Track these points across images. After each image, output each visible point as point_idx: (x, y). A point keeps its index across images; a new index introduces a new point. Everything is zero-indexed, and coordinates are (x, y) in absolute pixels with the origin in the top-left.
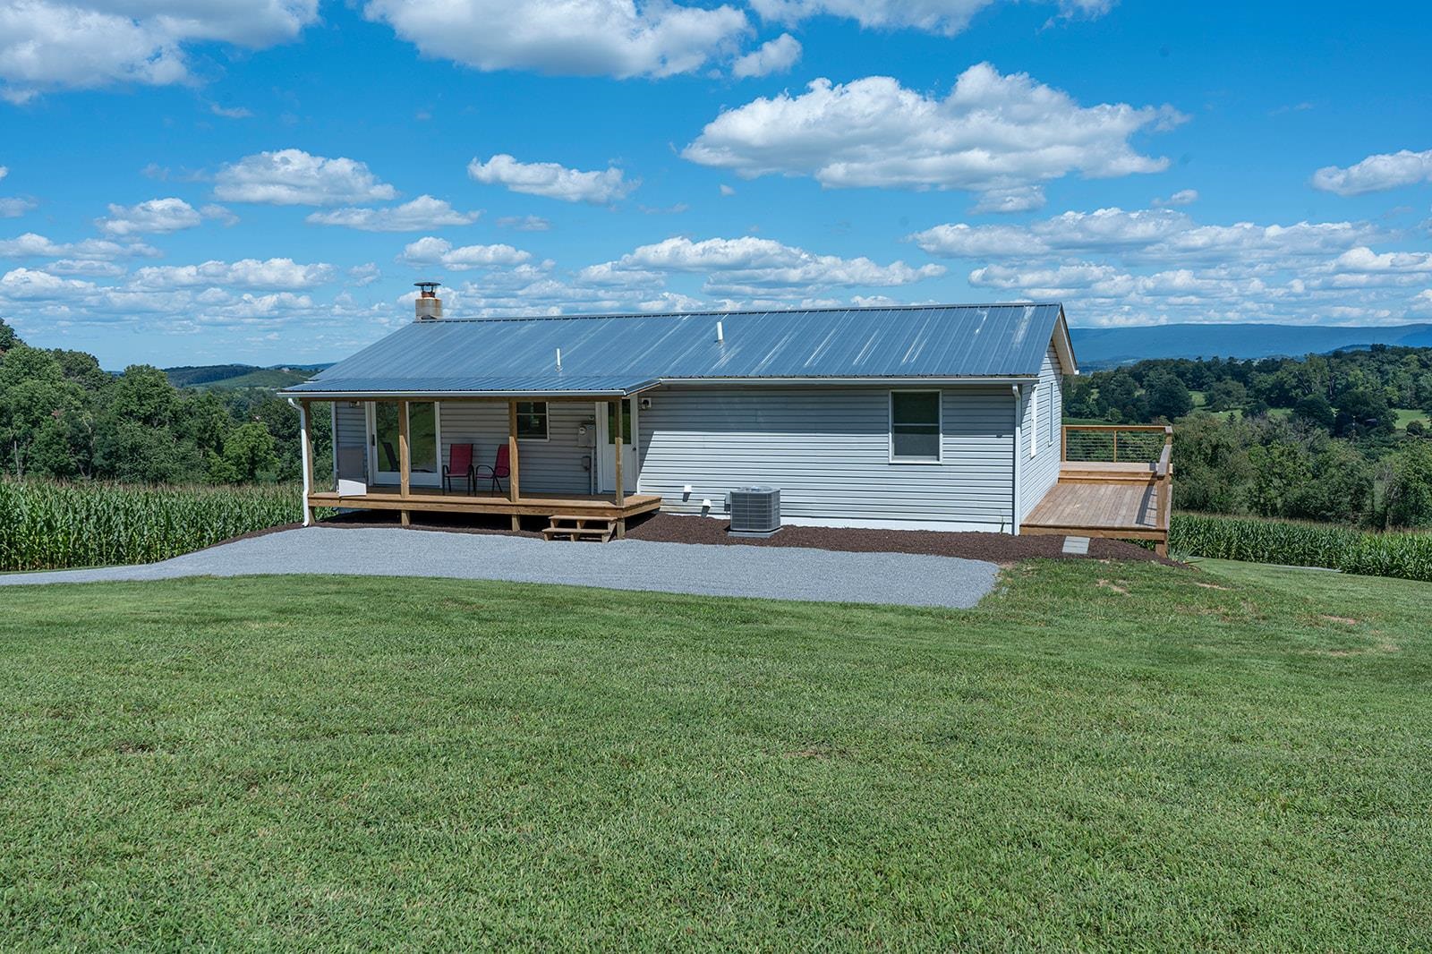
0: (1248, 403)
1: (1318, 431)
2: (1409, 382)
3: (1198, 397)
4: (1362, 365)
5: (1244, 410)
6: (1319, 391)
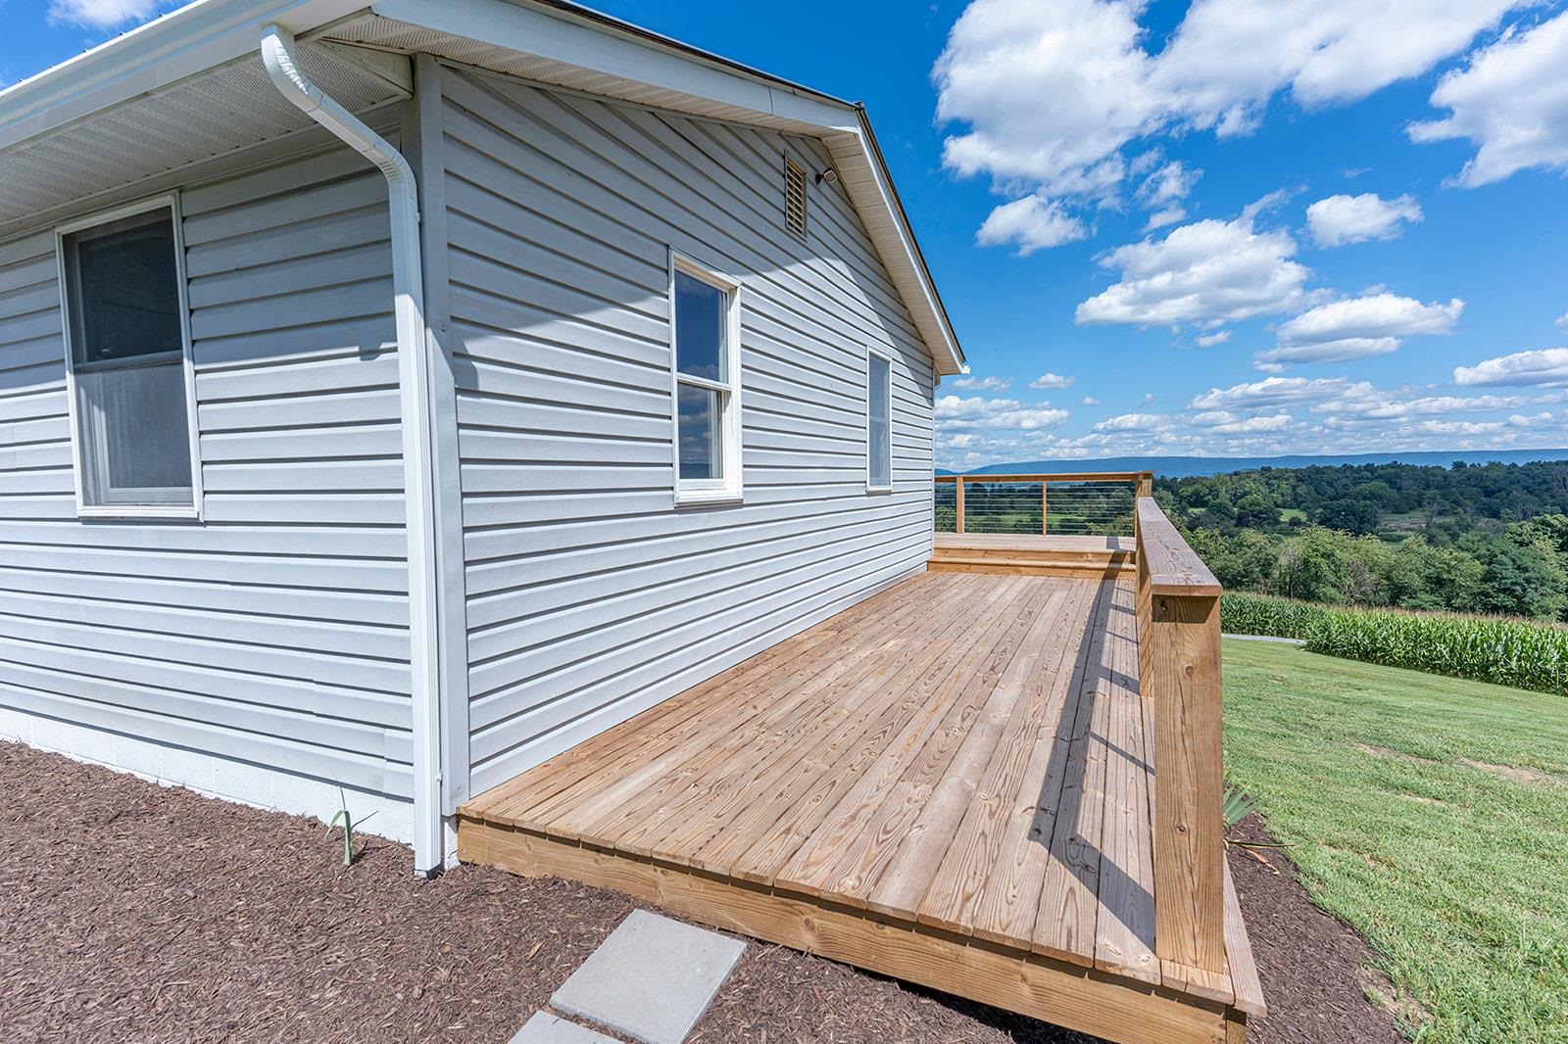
1: (1227, 523)
2: (1289, 491)
4: (1254, 480)
6: (1224, 497)
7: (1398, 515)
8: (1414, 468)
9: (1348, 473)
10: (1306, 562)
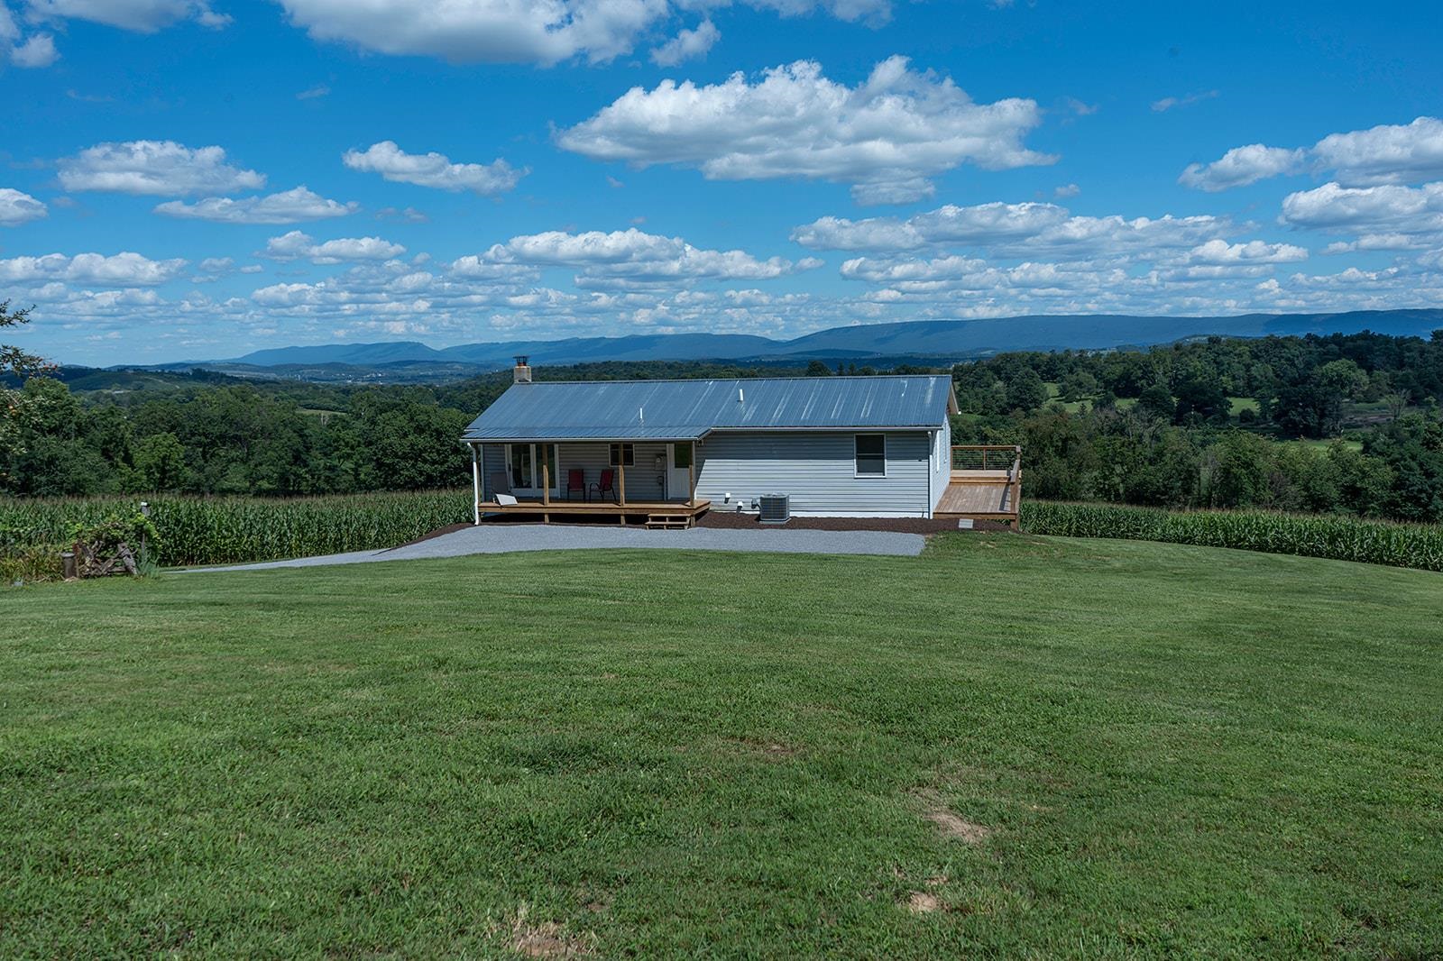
0: (1098, 393)
1: (1160, 420)
2: (1242, 373)
3: (1052, 389)
4: (1200, 356)
5: (1093, 400)
6: (1162, 380)
7: (1365, 405)
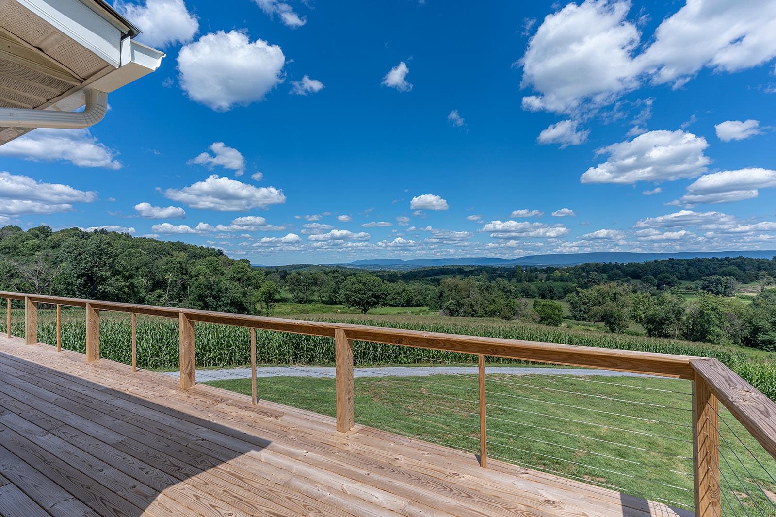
0: (623, 278)
1: (652, 288)
2: (684, 271)
4: (665, 265)
7: (745, 284)
8: (751, 260)
9: (716, 261)
10: (702, 313)
